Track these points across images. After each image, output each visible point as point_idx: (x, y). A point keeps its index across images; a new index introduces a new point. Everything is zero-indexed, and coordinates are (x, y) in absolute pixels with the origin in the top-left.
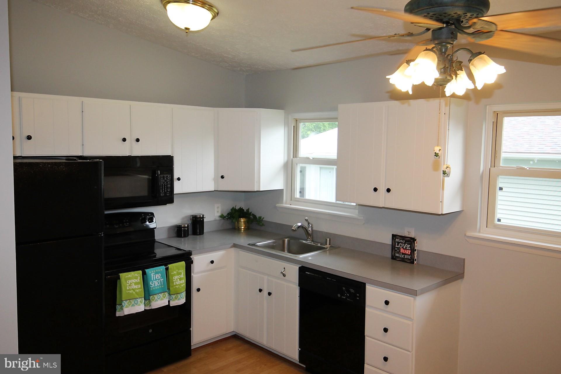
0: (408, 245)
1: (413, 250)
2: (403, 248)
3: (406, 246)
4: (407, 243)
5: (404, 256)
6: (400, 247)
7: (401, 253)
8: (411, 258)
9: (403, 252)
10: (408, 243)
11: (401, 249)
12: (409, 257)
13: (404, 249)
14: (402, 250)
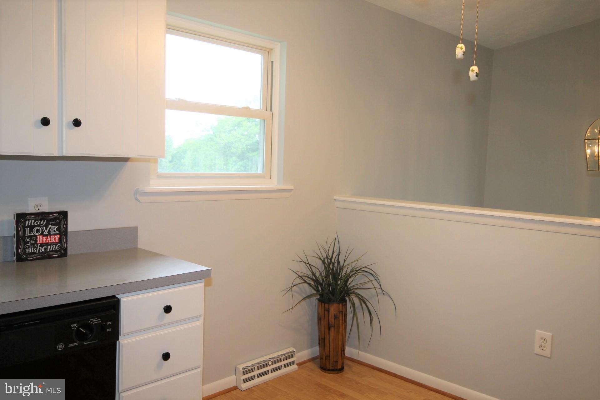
0: (53, 227)
1: (63, 233)
2: (42, 234)
3: (50, 228)
4: (51, 223)
5: (45, 249)
6: (36, 234)
7: (38, 244)
8: (61, 248)
9: (42, 241)
10: (54, 223)
11: (38, 237)
12: (57, 248)
13: (44, 236)
14: (41, 239)
